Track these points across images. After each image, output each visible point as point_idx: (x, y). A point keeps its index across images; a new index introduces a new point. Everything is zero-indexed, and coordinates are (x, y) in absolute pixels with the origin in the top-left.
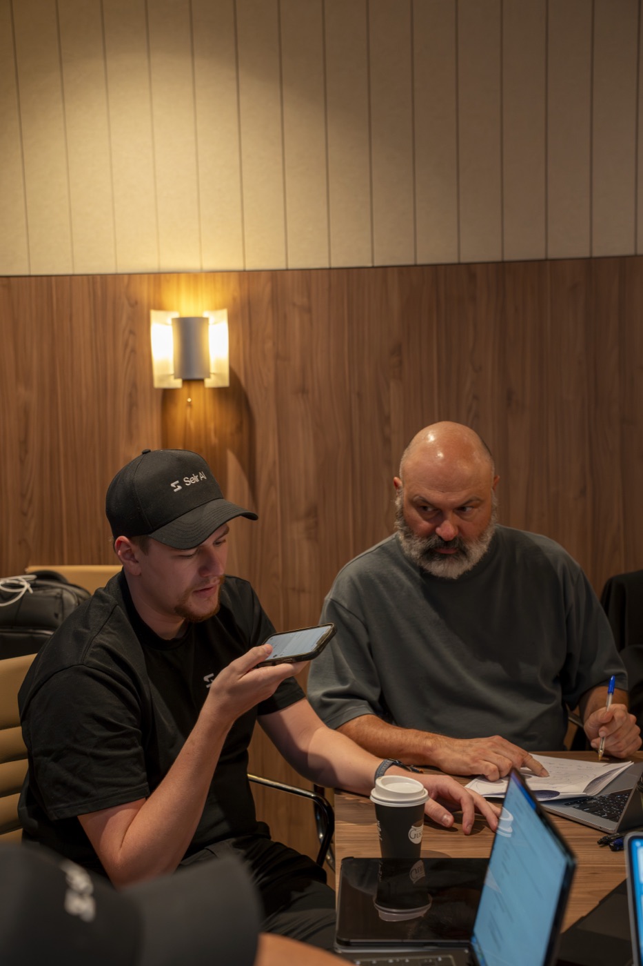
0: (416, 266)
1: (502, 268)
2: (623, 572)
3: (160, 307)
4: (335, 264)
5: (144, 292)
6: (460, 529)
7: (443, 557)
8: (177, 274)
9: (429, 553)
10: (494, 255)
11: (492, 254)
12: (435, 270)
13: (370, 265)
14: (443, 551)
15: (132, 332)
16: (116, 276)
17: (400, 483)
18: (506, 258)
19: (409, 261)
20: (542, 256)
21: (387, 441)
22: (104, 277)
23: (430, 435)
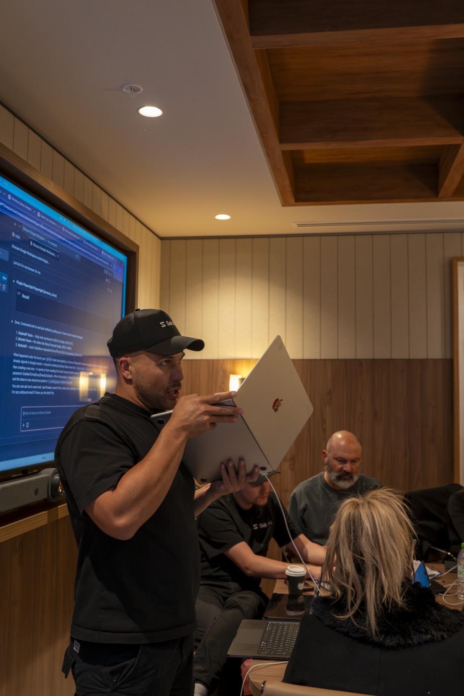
0: (338, 360)
1: (373, 362)
2: (421, 489)
3: (234, 373)
4: (305, 358)
5: (228, 367)
6: (352, 469)
7: (345, 479)
8: (242, 360)
9: (339, 478)
10: (370, 357)
11: (369, 356)
12: (346, 362)
13: (319, 358)
14: (345, 477)
15: (223, 383)
16: (218, 361)
17: (327, 452)
18: (375, 358)
19: (335, 357)
20: (389, 358)
21: (324, 430)
22: (213, 361)
23: (339, 435)
